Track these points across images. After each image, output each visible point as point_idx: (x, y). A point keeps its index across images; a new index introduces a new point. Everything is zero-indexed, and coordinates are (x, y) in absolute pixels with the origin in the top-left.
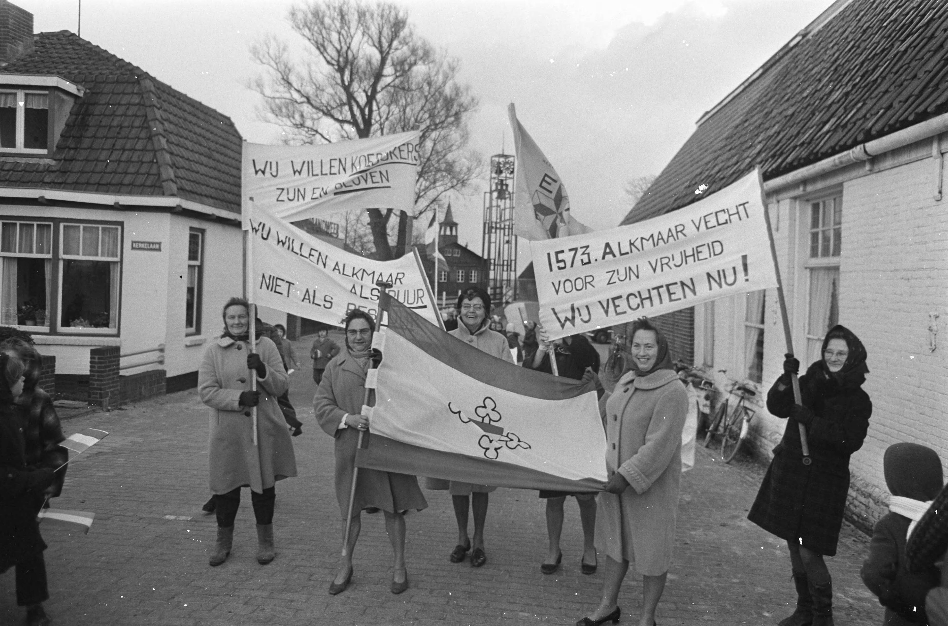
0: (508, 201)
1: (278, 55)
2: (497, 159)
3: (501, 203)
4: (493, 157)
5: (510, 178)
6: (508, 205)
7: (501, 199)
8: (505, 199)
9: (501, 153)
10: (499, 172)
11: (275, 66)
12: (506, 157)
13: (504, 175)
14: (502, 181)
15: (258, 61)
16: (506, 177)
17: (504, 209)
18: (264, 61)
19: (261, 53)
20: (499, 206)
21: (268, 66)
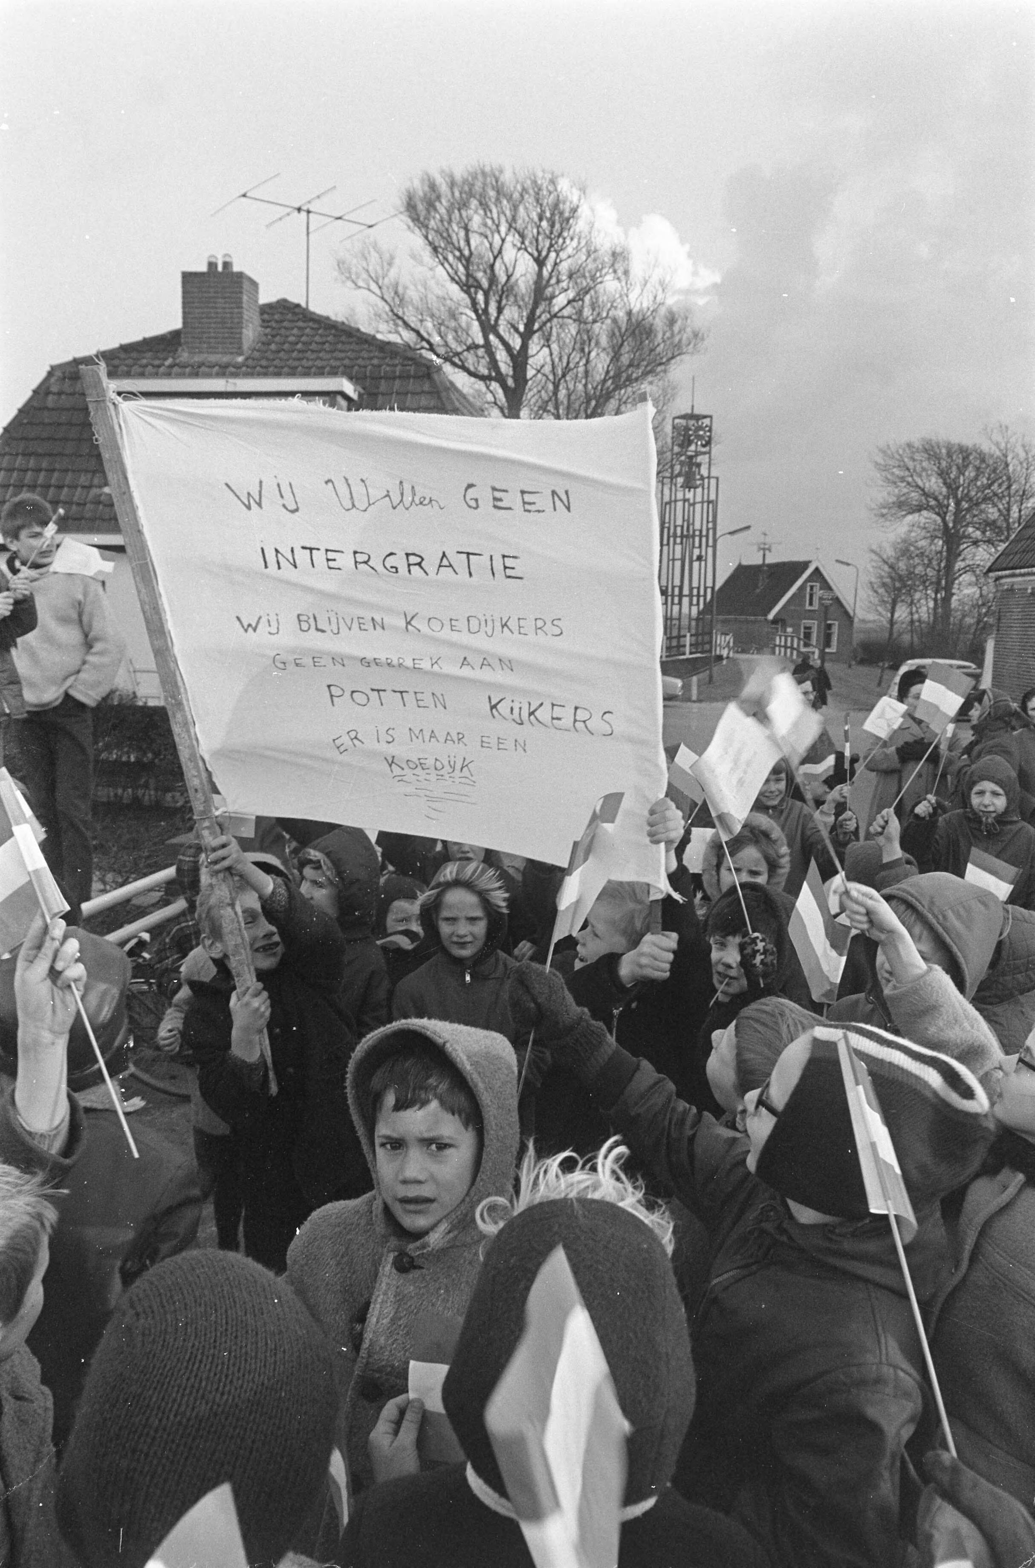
0: (699, 490)
1: (380, 272)
2: (683, 422)
3: (689, 495)
4: (674, 418)
5: (705, 453)
6: (699, 499)
7: (690, 488)
8: (696, 487)
9: (689, 411)
10: (686, 442)
11: (378, 291)
12: (698, 418)
13: (693, 448)
14: (691, 457)
15: (349, 284)
16: (696, 451)
17: (694, 504)
18: (361, 283)
19: (354, 270)
20: (688, 500)
21: (367, 292)
